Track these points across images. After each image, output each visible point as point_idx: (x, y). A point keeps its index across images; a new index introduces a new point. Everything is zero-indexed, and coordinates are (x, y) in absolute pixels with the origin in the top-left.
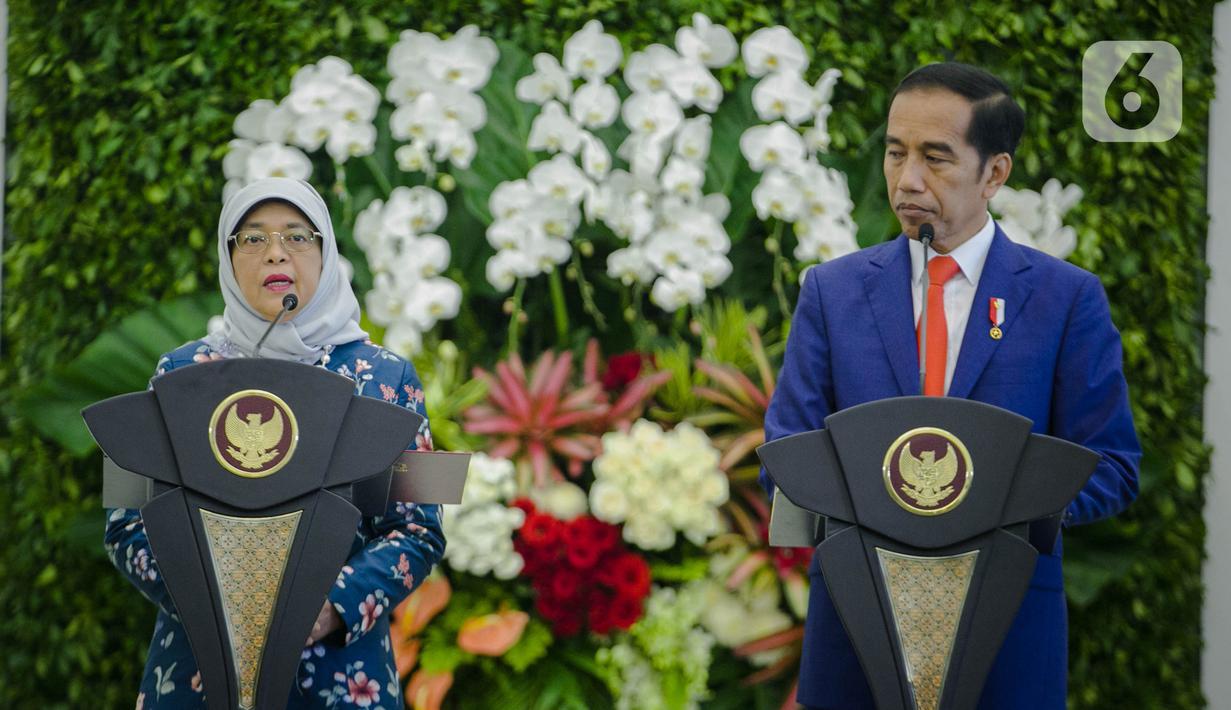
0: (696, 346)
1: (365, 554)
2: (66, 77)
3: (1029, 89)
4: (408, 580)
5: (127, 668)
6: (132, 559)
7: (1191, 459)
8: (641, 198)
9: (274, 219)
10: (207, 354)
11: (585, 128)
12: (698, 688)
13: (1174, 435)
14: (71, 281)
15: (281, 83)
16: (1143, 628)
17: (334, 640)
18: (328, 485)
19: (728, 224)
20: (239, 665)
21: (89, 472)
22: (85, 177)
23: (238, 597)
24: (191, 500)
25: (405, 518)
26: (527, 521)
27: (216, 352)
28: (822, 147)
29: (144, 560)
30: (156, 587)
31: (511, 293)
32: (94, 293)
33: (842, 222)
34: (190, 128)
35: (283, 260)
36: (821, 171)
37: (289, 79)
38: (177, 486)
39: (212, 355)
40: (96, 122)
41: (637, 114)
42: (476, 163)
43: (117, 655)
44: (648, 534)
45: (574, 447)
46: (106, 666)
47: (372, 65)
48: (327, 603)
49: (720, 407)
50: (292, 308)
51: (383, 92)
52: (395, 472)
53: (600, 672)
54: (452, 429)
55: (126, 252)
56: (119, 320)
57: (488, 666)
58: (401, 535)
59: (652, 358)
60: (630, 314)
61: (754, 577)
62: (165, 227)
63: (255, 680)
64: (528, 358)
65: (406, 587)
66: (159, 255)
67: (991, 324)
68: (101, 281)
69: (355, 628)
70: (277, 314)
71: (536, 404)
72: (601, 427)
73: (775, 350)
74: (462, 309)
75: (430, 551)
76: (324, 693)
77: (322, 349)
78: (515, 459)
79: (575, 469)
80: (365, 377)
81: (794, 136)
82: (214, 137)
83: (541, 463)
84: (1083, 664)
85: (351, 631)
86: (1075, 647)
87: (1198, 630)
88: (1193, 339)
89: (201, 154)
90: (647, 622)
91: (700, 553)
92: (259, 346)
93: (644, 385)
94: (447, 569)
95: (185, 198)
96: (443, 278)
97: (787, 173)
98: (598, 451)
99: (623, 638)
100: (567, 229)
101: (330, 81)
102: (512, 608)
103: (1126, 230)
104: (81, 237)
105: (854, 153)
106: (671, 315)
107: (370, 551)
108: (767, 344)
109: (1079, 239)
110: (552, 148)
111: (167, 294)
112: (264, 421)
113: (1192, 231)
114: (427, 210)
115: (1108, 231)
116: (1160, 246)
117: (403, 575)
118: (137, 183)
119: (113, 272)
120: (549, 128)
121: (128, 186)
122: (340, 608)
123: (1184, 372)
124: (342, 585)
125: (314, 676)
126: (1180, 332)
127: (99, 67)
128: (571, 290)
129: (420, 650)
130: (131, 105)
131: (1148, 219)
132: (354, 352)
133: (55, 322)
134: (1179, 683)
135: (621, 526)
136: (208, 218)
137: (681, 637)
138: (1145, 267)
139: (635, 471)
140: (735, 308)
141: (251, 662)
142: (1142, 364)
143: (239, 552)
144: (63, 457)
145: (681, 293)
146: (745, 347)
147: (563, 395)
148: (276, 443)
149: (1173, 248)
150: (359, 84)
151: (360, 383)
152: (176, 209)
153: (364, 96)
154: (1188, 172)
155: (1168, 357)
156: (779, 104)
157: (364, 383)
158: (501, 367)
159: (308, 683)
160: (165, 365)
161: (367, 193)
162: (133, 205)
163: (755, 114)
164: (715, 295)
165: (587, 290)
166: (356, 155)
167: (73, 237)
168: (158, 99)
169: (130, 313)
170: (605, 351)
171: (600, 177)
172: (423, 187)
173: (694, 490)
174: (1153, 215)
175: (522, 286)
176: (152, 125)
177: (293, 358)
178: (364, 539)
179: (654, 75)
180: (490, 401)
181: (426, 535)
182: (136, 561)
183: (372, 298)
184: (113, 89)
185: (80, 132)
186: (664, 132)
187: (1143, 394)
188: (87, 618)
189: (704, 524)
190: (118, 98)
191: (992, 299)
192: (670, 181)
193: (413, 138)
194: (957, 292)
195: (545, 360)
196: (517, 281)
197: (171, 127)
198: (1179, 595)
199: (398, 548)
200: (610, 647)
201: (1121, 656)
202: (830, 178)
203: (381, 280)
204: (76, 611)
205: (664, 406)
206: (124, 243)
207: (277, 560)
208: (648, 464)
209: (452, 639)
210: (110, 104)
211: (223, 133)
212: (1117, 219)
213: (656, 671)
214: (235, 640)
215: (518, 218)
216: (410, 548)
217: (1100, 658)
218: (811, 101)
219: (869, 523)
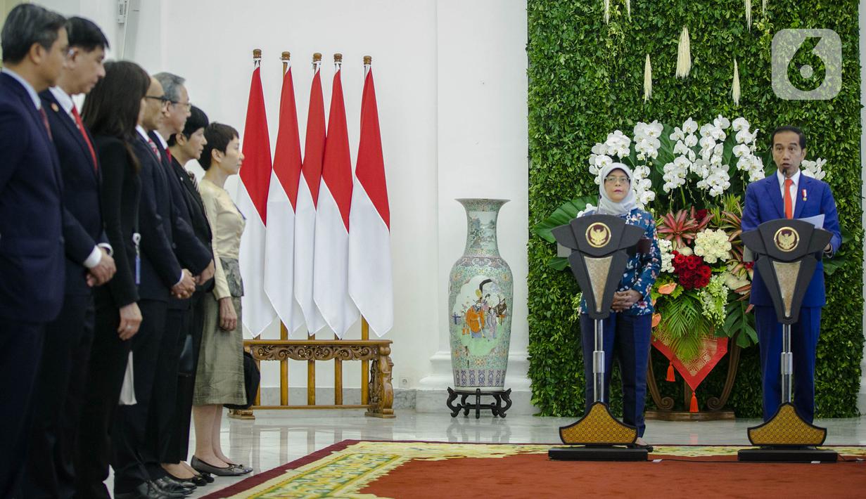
0: (722, 207)
2: (545, 139)
7: (859, 234)
8: (705, 166)
9: (618, 174)
11: (688, 147)
12: (725, 302)
13: (854, 227)
14: (548, 195)
16: (847, 280)
18: (619, 249)
19: (729, 173)
21: (553, 247)
22: (551, 166)
23: (596, 280)
24: (582, 254)
26: (676, 257)
28: (755, 150)
31: (670, 194)
32: (554, 198)
33: (761, 171)
34: (579, 151)
36: (755, 157)
37: (606, 136)
38: (578, 250)
40: (553, 151)
41: (703, 143)
42: (658, 158)
44: (710, 259)
45: (688, 236)
46: (561, 301)
47: (629, 132)
49: (729, 223)
51: (632, 139)
53: (698, 299)
55: (563, 186)
56: (561, 205)
57: (666, 298)
59: (709, 211)
60: (703, 199)
61: (740, 270)
62: (573, 179)
63: (601, 302)
64: (675, 212)
66: (571, 187)
67: (803, 197)
68: (556, 195)
71: (677, 225)
72: (696, 230)
74: (656, 198)
78: (672, 240)
79: (689, 242)
81: (747, 148)
82: (586, 153)
83: (680, 241)
84: (831, 291)
86: (828, 286)
88: (858, 201)
89: (582, 158)
90: (711, 284)
91: (725, 264)
93: (708, 218)
95: (578, 171)
96: (650, 190)
97: (745, 158)
98: (695, 237)
99: (704, 289)
100: (685, 175)
101: (617, 137)
102: (672, 281)
103: (839, 171)
104: (550, 183)
105: (764, 152)
106: (715, 198)
109: (826, 174)
110: (680, 153)
111: (574, 197)
112: (601, 231)
113: (857, 171)
114: (645, 172)
115: (834, 171)
116: (848, 175)
118: (565, 167)
119: (559, 192)
120: (679, 147)
121: (563, 168)
123: (856, 210)
126: (855, 198)
127: (554, 135)
128: (686, 192)
130: (562, 145)
131: (845, 168)
133: (544, 206)
134: (857, 296)
135: (703, 257)
137: (720, 288)
138: (845, 181)
139: (705, 242)
140: (732, 196)
141: (600, 299)
142: (845, 208)
143: (595, 268)
144: (547, 243)
145: (717, 192)
146: (735, 207)
147: (685, 222)
148: (604, 238)
149: (852, 176)
150: (625, 138)
152: (576, 174)
153: (627, 141)
154: (855, 154)
155: (851, 206)
156: (743, 139)
158: (667, 215)
162: (564, 173)
163: (736, 142)
164: (726, 192)
165: (691, 192)
166: (625, 155)
167: (548, 182)
168: (570, 144)
169: (564, 203)
170: (696, 209)
171: (693, 161)
172: (644, 165)
173: (722, 247)
174: (846, 166)
175: (673, 192)
176: (568, 151)
179: (708, 132)
180: (665, 224)
184: (558, 141)
185: (549, 153)
186: (711, 147)
187: (845, 216)
189: (725, 256)
190: (559, 144)
191: (803, 190)
192: (713, 161)
193: (641, 152)
194: (793, 188)
195: (680, 213)
196: (671, 190)
197: (574, 151)
198: (856, 272)
200: (700, 291)
201: (841, 288)
202: (757, 159)
204: (553, 286)
205: (713, 224)
206: (562, 184)
207: (606, 270)
208: (709, 240)
209: (657, 291)
210: (557, 145)
211: (588, 152)
212: (837, 168)
213: (713, 297)
214: (595, 292)
215: (671, 173)
217: (835, 289)
218: (751, 137)
219: (771, 255)
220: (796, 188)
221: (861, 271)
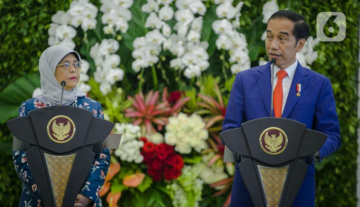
0: (198, 89)
3: (303, 7)
5: (17, 190)
6: (22, 173)
7: (354, 124)
8: (180, 43)
11: (163, 20)
12: (198, 197)
13: (348, 116)
15: (66, 5)
16: (338, 177)
18: (85, 145)
19: (208, 51)
20: (56, 202)
22: (4, 34)
23: (56, 180)
24: (42, 150)
26: (145, 145)
28: (238, 27)
29: (26, 175)
31: (139, 73)
32: (7, 71)
33: (244, 50)
34: (37, 19)
36: (237, 34)
37: (69, 4)
38: (37, 146)
40: (7, 17)
41: (179, 16)
42: (128, 31)
43: (14, 186)
44: (183, 149)
45: (159, 121)
46: (10, 190)
49: (205, 108)
51: (99, 8)
53: (168, 192)
54: (121, 116)
55: (17, 58)
56: (15, 80)
57: (132, 191)
59: (184, 93)
60: (177, 79)
61: (216, 162)
62: (29, 50)
64: (145, 93)
66: (27, 59)
67: (297, 91)
68: (9, 67)
71: (147, 107)
72: (168, 115)
73: (223, 90)
74: (124, 77)
78: (140, 125)
79: (160, 128)
80: (87, 108)
81: (229, 23)
82: (45, 22)
83: (149, 126)
84: (319, 188)
87: (356, 177)
88: (354, 85)
89: (41, 27)
90: (183, 176)
91: (199, 155)
93: (182, 101)
94: (119, 160)
95: (36, 41)
96: (118, 68)
97: (227, 35)
98: (167, 123)
99: (175, 181)
100: (157, 52)
101: (82, 5)
102: (139, 172)
103: (333, 52)
105: (248, 27)
106: (190, 80)
108: (220, 88)
109: (319, 55)
110: (153, 27)
111: (30, 72)
112: (64, 125)
113: (354, 52)
114: (113, 46)
115: (328, 52)
116: (344, 57)
118: (20, 37)
119: (13, 65)
120: (152, 21)
121: (18, 38)
123: (351, 96)
126: (350, 83)
128: (158, 72)
129: (111, 186)
130: (19, 12)
131: (340, 48)
134: (350, 194)
135: (174, 146)
136: (43, 48)
137: (193, 181)
138: (339, 63)
139: (179, 129)
140: (210, 77)
141: (60, 201)
142: (338, 94)
143: (57, 167)
145: (193, 73)
146: (213, 90)
147: (156, 105)
148: (68, 132)
149: (348, 58)
150: (91, 6)
152: (33, 45)
153: (93, 10)
154: (353, 33)
155: (346, 91)
156: (224, 13)
158: (136, 96)
161: (94, 40)
162: (19, 43)
163: (217, 16)
164: (204, 73)
165: (164, 72)
166: (90, 29)
168: (27, 10)
169: (18, 78)
170: (169, 91)
171: (168, 36)
172: (112, 39)
173: (197, 135)
174: (342, 47)
175: (143, 71)
176: (25, 18)
179: (185, 3)
180: (133, 107)
182: (23, 174)
183: (96, 74)
184: (13, 7)
185: (2, 20)
186: (188, 22)
187: (339, 103)
188: (4, 174)
189: (200, 145)
190: (14, 9)
191: (297, 84)
192: (190, 37)
193: (109, 23)
194: (286, 82)
195: (150, 93)
196: (141, 69)
197: (31, 19)
198: (350, 166)
200: (171, 184)
201: (331, 186)
202: (240, 36)
203: (98, 68)
205: (188, 108)
206: (16, 56)
207: (68, 169)
208: (183, 127)
209: (121, 182)
210: (11, 11)
211: (48, 21)
212: (331, 48)
213: (185, 192)
214: (55, 194)
215: (142, 49)
217: (325, 186)
218: (234, 12)
219: (255, 157)
220: (290, 82)
221: (355, 167)
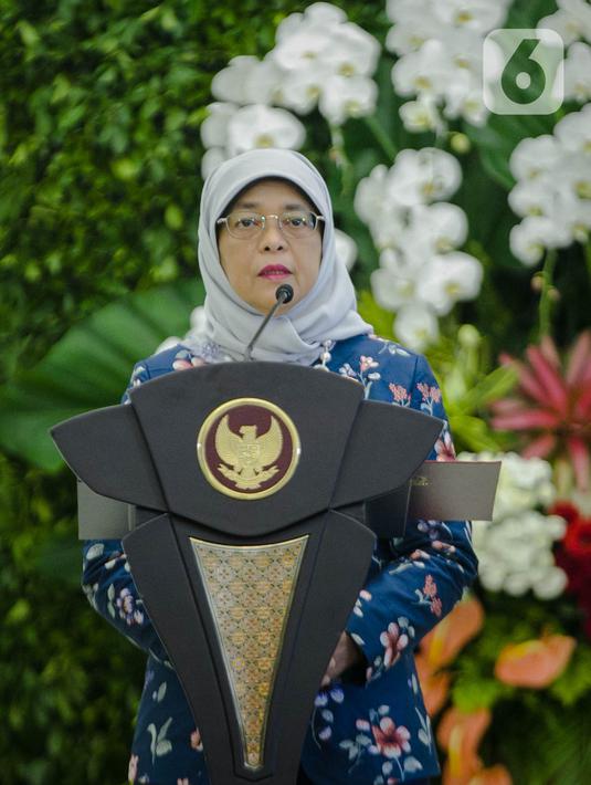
1: (385, 575)
2: (18, 40)
4: (436, 606)
5: (114, 715)
6: (114, 601)
9: (273, 200)
10: (188, 360)
14: (32, 273)
15: (264, 37)
17: (353, 675)
18: (337, 505)
20: (242, 717)
21: (61, 492)
22: (44, 152)
23: (239, 637)
24: (181, 529)
25: (428, 536)
26: (570, 531)
27: (199, 357)
29: (128, 601)
30: (144, 631)
31: (539, 267)
32: (59, 285)
34: (162, 92)
35: (280, 248)
37: (274, 29)
38: (163, 513)
39: (193, 361)
40: (54, 88)
42: (493, 119)
43: (101, 701)
46: (89, 715)
47: (367, 9)
48: (344, 635)
50: (288, 300)
51: (382, 41)
52: (413, 488)
54: (477, 427)
55: (94, 237)
56: (89, 314)
57: (531, 701)
58: (425, 555)
62: (137, 205)
63: (261, 734)
64: (563, 342)
65: (434, 614)
66: (132, 239)
68: (67, 271)
69: (377, 663)
70: (271, 307)
71: (575, 393)
74: (483, 287)
75: (460, 573)
76: (345, 745)
77: (322, 345)
78: (552, 459)
80: (372, 376)
82: (190, 100)
83: (582, 461)
85: (373, 665)
89: (175, 121)
92: (251, 347)
94: (479, 591)
95: (159, 172)
96: (460, 253)
101: (322, 30)
102: (555, 632)
104: (41, 223)
107: (391, 572)
110: (581, 98)
111: (143, 283)
112: (260, 433)
114: (438, 175)
117: (430, 600)
118: (104, 157)
119: (80, 259)
121: (94, 160)
122: (358, 639)
124: (358, 612)
125: (333, 726)
127: (56, 26)
129: (451, 685)
130: (93, 68)
132: (357, 348)
133: (16, 320)
136: (186, 194)
141: (257, 713)
143: (238, 587)
144: (30, 475)
148: (274, 459)
150: (355, 34)
151: (366, 384)
152: (150, 185)
153: (362, 47)
157: (370, 383)
158: (531, 354)
159: (326, 734)
160: (141, 377)
161: (368, 157)
162: (100, 182)
166: (354, 116)
167: (32, 221)
168: (125, 60)
169: (102, 306)
172: (433, 149)
175: (552, 259)
176: (118, 90)
177: (289, 358)
178: (380, 563)
180: (520, 392)
181: (455, 554)
182: (119, 603)
183: (379, 280)
184: (72, 50)
185: (37, 100)
188: (66, 660)
190: (78, 60)
193: (419, 93)
196: (545, 252)
197: (140, 92)
199: (423, 570)
203: (388, 258)
204: (53, 652)
206: (92, 226)
207: (281, 594)
209: (488, 671)
210: (70, 69)
211: (200, 95)
214: (237, 688)
215: (545, 179)
216: (437, 569)
